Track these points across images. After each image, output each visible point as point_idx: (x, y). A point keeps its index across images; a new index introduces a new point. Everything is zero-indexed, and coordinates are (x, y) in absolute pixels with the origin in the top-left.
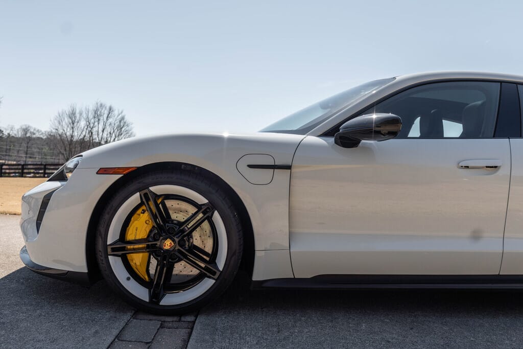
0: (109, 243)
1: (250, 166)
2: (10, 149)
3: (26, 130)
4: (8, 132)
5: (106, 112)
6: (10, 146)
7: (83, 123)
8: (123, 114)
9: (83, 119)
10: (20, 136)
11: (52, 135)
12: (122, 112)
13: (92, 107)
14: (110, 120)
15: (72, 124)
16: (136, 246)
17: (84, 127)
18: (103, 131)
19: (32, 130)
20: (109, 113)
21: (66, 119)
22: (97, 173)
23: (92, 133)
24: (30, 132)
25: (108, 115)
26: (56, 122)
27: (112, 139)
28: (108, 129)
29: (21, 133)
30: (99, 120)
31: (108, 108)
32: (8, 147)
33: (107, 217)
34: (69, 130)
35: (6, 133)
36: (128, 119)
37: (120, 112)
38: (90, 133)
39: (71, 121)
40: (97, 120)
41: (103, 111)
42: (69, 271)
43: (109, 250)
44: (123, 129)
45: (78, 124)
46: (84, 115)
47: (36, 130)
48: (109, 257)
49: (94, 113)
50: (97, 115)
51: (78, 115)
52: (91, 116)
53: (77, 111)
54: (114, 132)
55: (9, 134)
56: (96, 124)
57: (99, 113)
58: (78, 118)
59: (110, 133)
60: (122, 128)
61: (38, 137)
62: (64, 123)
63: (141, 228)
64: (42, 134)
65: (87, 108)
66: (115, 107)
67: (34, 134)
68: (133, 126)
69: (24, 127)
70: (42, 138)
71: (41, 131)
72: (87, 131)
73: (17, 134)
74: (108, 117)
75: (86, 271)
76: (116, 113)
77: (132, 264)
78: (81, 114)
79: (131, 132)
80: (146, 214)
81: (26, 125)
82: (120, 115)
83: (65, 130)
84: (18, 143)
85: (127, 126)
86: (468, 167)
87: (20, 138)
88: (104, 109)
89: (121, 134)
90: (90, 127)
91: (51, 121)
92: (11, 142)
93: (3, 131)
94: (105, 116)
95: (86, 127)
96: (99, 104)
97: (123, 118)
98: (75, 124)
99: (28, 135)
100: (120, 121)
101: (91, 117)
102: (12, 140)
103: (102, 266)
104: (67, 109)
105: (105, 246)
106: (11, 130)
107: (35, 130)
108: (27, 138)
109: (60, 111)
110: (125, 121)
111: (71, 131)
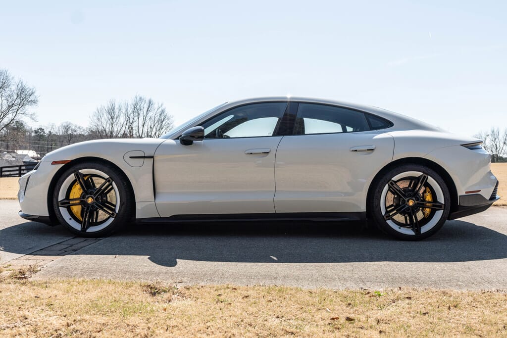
0: (59, 200)
1: (131, 157)
2: (52, 148)
3: (67, 128)
4: (49, 130)
5: (146, 106)
6: (52, 145)
7: (122, 119)
8: (163, 107)
9: (122, 115)
10: (61, 134)
11: (94, 132)
12: (162, 106)
13: (131, 102)
14: (150, 114)
15: (111, 120)
16: (74, 202)
17: (124, 123)
18: (143, 126)
19: (73, 128)
20: (149, 107)
21: (105, 115)
22: (52, 164)
23: (132, 128)
24: (72, 130)
25: (148, 109)
26: (95, 118)
27: (153, 133)
28: (149, 123)
29: (62, 131)
30: (139, 114)
31: (147, 102)
32: (50, 146)
33: (58, 186)
34: (108, 126)
35: (47, 132)
36: (168, 112)
37: (160, 105)
38: (130, 129)
39: (110, 117)
40: (137, 114)
41: (142, 105)
42: (40, 216)
43: (60, 205)
44: (164, 123)
45: (118, 119)
46: (124, 110)
47: (78, 127)
48: (60, 208)
49: (133, 108)
50: (136, 109)
51: (117, 111)
52: (130, 110)
53: (117, 107)
54: (154, 126)
55: (50, 132)
56: (136, 118)
57: (138, 107)
58: (117, 113)
59: (151, 128)
60: (162, 122)
61: (80, 134)
62: (103, 120)
63: (77, 192)
64: (84, 130)
65: (126, 103)
66: (154, 100)
67: (75, 131)
68: (173, 119)
69: (65, 124)
70: (83, 135)
71: (82, 127)
72: (127, 126)
73: (58, 131)
74: (148, 111)
75: (48, 215)
76: (156, 106)
77: (73, 211)
78: (120, 109)
79: (172, 125)
80: (79, 185)
81: (66, 122)
82: (160, 109)
83: (105, 126)
84: (59, 141)
85: (168, 119)
86: (252, 153)
87: (61, 136)
88: (143, 103)
89: (162, 129)
90: (130, 122)
91: (90, 117)
92: (52, 140)
93: (43, 130)
94: (145, 110)
95: (126, 122)
96: (138, 98)
97: (163, 112)
98: (114, 120)
99: (69, 132)
100: (161, 115)
101: (131, 112)
102: (55, 138)
103: (57, 212)
104: (106, 105)
105: (58, 202)
106: (52, 128)
107: (76, 127)
108: (68, 135)
109: (99, 107)
110: (165, 114)
111: (111, 127)
